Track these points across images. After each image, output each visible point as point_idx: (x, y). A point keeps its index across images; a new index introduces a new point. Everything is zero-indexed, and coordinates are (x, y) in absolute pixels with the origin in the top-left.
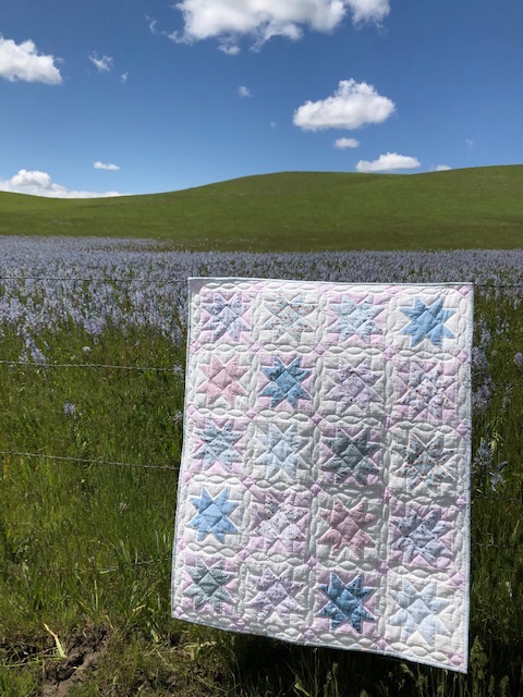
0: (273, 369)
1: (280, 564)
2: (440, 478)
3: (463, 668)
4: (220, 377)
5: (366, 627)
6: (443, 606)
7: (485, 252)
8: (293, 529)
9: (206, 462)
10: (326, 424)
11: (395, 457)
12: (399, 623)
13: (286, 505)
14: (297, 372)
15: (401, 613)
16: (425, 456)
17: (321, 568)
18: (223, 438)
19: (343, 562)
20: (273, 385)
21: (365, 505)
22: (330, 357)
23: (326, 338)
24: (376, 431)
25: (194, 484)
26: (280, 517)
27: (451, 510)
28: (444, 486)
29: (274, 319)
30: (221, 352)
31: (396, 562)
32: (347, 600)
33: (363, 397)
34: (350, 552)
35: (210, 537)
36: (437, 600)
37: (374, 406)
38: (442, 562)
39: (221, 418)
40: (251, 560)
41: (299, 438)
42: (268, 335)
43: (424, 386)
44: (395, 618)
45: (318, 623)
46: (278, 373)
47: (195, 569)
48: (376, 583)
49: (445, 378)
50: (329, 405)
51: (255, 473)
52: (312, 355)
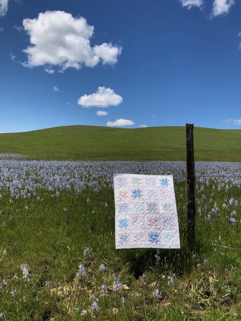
0: (134, 191)
1: (139, 231)
2: (171, 210)
3: (179, 248)
4: (122, 194)
5: (159, 243)
6: (174, 236)
7: (164, 162)
8: (141, 223)
9: (121, 213)
10: (146, 201)
11: (161, 207)
12: (165, 242)
13: (139, 218)
14: (139, 191)
15: (166, 239)
16: (167, 206)
17: (148, 231)
18: (124, 207)
19: (152, 229)
20: (134, 194)
21: (156, 217)
22: (146, 189)
23: (145, 185)
24: (157, 202)
25: (119, 218)
26: (138, 221)
27: (174, 216)
28: (172, 212)
29: (133, 181)
30: (122, 189)
31: (163, 229)
32: (154, 237)
33: (154, 195)
34: (154, 227)
35: (124, 228)
36: (173, 235)
37: (156, 197)
38: (173, 227)
39: (123, 203)
40: (132, 231)
41: (141, 204)
42: (132, 184)
43: (165, 194)
44: (165, 240)
45: (148, 243)
46: (135, 192)
47: (120, 236)
48: (160, 233)
49: (169, 192)
50: (147, 197)
51: (132, 213)
52: (142, 188)
